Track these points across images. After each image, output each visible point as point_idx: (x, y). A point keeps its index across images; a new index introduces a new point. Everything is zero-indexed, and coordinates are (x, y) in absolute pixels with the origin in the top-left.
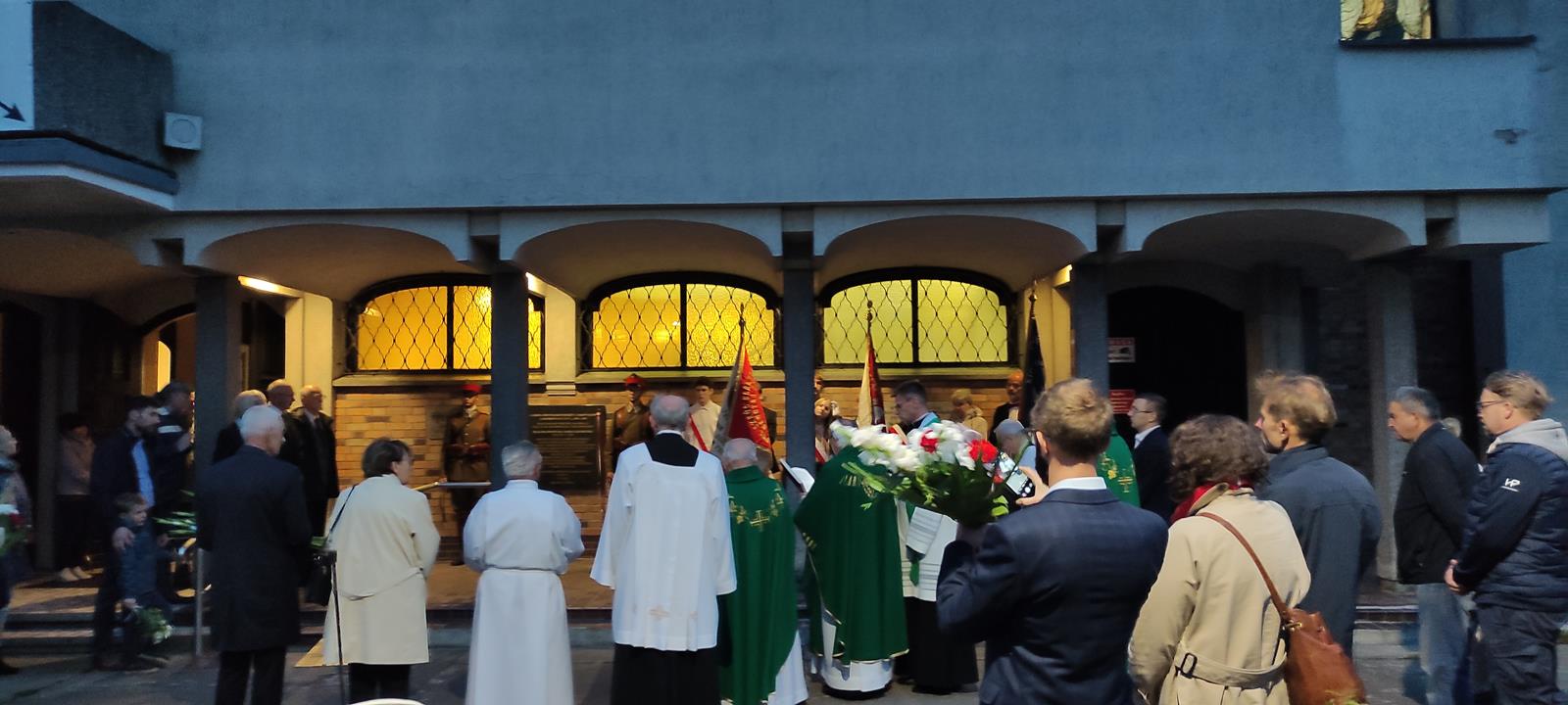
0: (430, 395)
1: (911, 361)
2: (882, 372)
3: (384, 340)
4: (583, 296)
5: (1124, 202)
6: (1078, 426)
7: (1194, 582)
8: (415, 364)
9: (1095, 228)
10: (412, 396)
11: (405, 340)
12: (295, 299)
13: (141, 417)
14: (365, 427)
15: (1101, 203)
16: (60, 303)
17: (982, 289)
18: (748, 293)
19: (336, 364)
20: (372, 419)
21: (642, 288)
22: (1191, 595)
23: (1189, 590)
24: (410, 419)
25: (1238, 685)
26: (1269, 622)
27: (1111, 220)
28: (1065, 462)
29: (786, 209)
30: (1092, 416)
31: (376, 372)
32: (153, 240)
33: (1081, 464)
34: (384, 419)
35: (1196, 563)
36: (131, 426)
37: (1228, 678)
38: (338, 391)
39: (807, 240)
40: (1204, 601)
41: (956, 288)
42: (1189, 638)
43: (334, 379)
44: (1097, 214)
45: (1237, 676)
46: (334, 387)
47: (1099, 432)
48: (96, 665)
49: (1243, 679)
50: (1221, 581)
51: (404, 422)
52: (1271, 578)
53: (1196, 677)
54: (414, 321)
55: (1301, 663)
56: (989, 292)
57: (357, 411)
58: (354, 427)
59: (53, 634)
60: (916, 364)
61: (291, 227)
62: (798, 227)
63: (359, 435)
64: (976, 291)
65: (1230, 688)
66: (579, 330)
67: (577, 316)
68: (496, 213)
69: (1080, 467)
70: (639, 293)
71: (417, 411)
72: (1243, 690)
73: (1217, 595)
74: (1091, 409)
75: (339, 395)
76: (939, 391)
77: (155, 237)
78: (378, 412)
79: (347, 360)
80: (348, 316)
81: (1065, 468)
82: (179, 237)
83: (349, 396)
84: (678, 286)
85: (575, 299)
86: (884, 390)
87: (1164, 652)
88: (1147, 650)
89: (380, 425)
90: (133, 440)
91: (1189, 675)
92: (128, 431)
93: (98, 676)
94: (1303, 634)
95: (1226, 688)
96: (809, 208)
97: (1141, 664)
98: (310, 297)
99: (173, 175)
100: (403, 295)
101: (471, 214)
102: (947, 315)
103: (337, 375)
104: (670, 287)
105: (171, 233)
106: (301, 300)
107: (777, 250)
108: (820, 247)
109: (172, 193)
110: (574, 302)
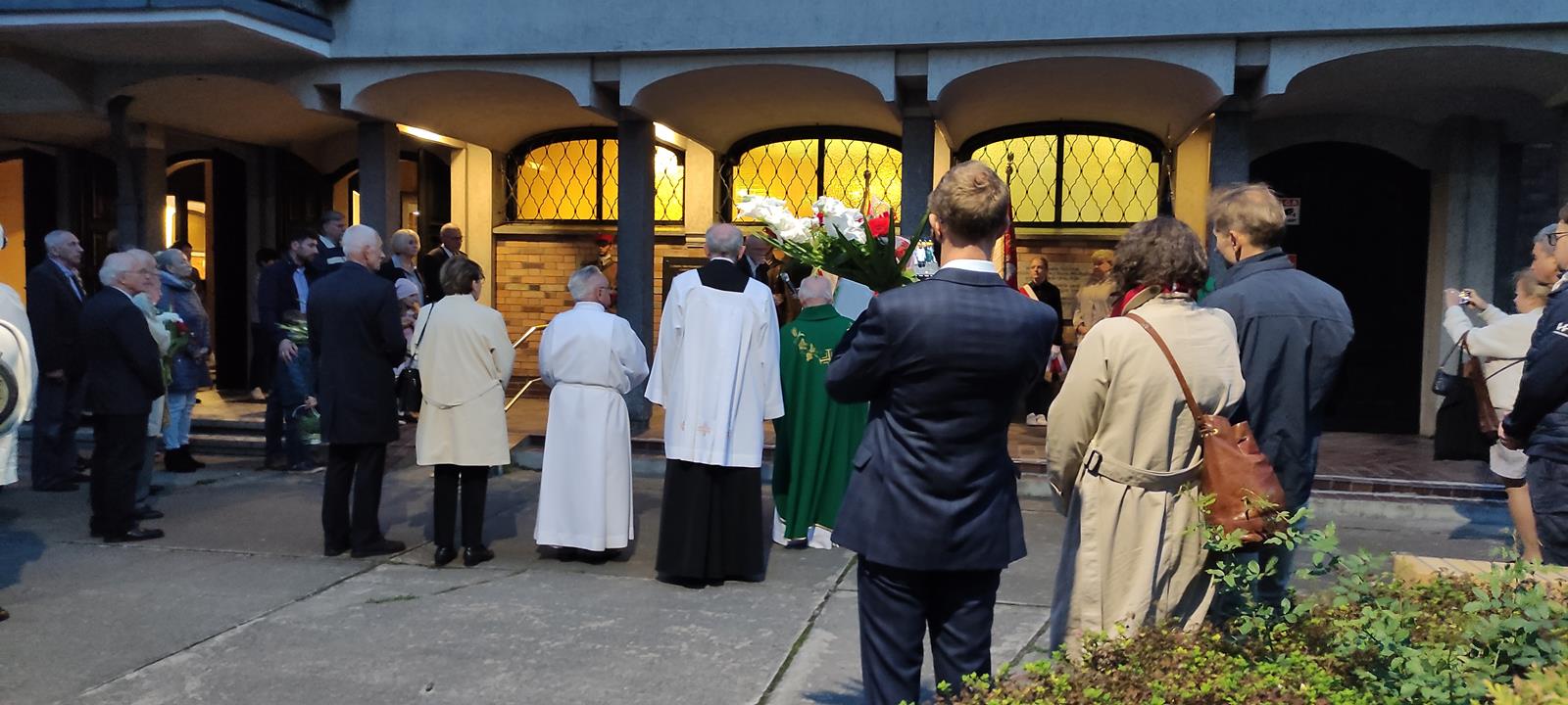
0: (580, 244)
1: (1052, 220)
2: (1018, 231)
3: (539, 192)
4: (724, 149)
5: (1268, 39)
6: (966, 207)
7: (1105, 380)
8: (567, 214)
9: (1233, 67)
10: (565, 244)
11: (557, 191)
12: (458, 150)
13: (301, 248)
14: (522, 272)
15: (1241, 41)
16: (260, 150)
17: (1134, 144)
18: (885, 148)
19: (496, 212)
20: (527, 266)
21: (780, 143)
22: (1101, 394)
23: (1099, 388)
24: (561, 267)
25: (1140, 486)
26: (1182, 427)
27: (1252, 60)
28: (955, 244)
29: (899, 52)
30: (983, 197)
31: (532, 222)
32: (316, 86)
33: (970, 246)
34: (539, 266)
35: (1107, 361)
36: (294, 256)
37: (1131, 478)
38: (498, 238)
39: (921, 83)
40: (1113, 401)
41: (1104, 143)
42: (1099, 437)
43: (493, 227)
44: (1237, 53)
45: (1139, 476)
46: (493, 235)
47: (990, 213)
48: (268, 466)
49: (1145, 479)
50: (1133, 381)
51: (556, 269)
52: (1188, 383)
53: (1101, 475)
54: (565, 173)
55: (1210, 469)
56: (1141, 148)
57: (516, 258)
58: (513, 273)
59: (240, 439)
60: (1058, 223)
61: (436, 74)
62: (911, 71)
63: (516, 280)
64: (1126, 147)
65: (1133, 488)
66: (719, 184)
67: (716, 170)
68: (616, 58)
69: (969, 249)
70: (777, 148)
71: (567, 259)
72: (1146, 491)
73: (1126, 395)
74: (983, 190)
75: (499, 242)
76: (1079, 252)
77: (316, 83)
78: (533, 259)
79: (507, 209)
80: (508, 165)
81: (957, 249)
82: (336, 82)
83: (508, 243)
84: (816, 142)
85: (714, 153)
86: (1019, 249)
87: (1075, 450)
88: (1058, 448)
89: (535, 271)
90: (295, 267)
91: (1095, 472)
92: (291, 260)
93: (268, 473)
94: (1217, 440)
95: (1129, 487)
96: (923, 51)
97: (1055, 460)
98: (472, 148)
99: (329, 23)
100: (556, 148)
101: (593, 60)
102: (1092, 173)
103: (497, 222)
104: (807, 142)
105: (329, 79)
106: (464, 151)
107: (889, 94)
108: (933, 93)
109: (329, 41)
110: (712, 155)
